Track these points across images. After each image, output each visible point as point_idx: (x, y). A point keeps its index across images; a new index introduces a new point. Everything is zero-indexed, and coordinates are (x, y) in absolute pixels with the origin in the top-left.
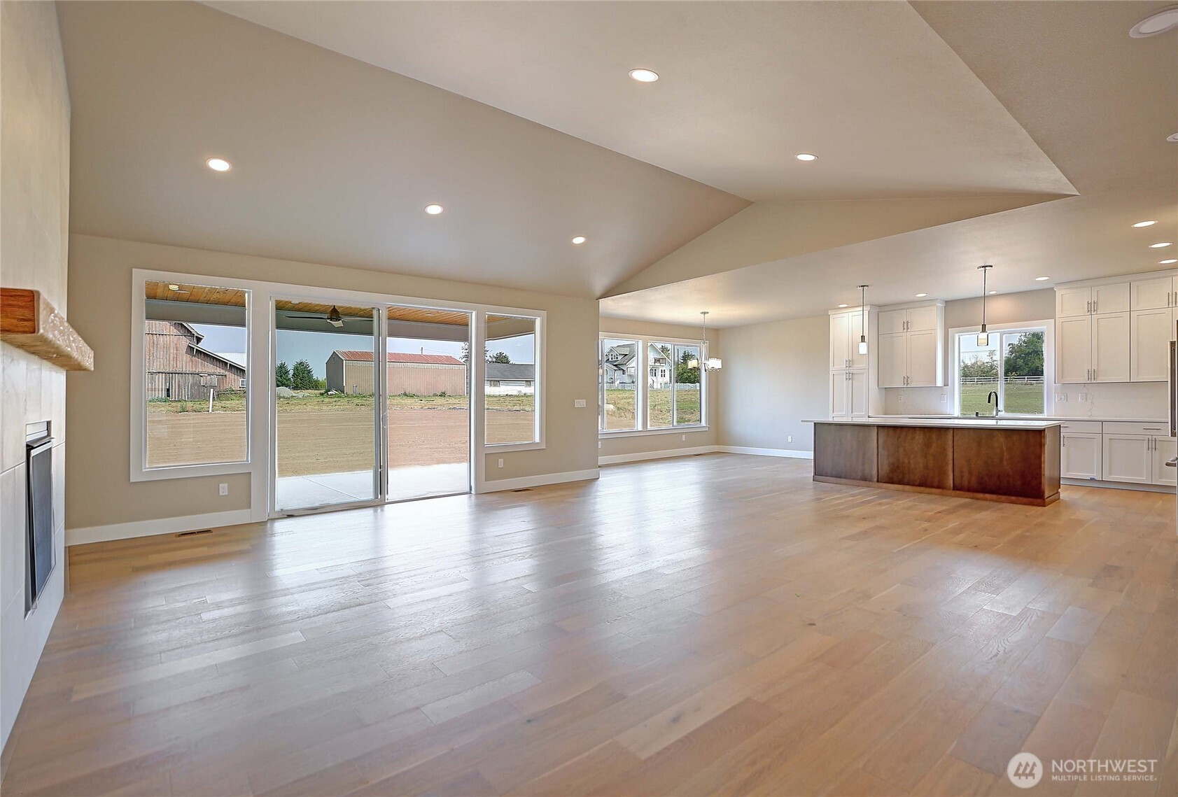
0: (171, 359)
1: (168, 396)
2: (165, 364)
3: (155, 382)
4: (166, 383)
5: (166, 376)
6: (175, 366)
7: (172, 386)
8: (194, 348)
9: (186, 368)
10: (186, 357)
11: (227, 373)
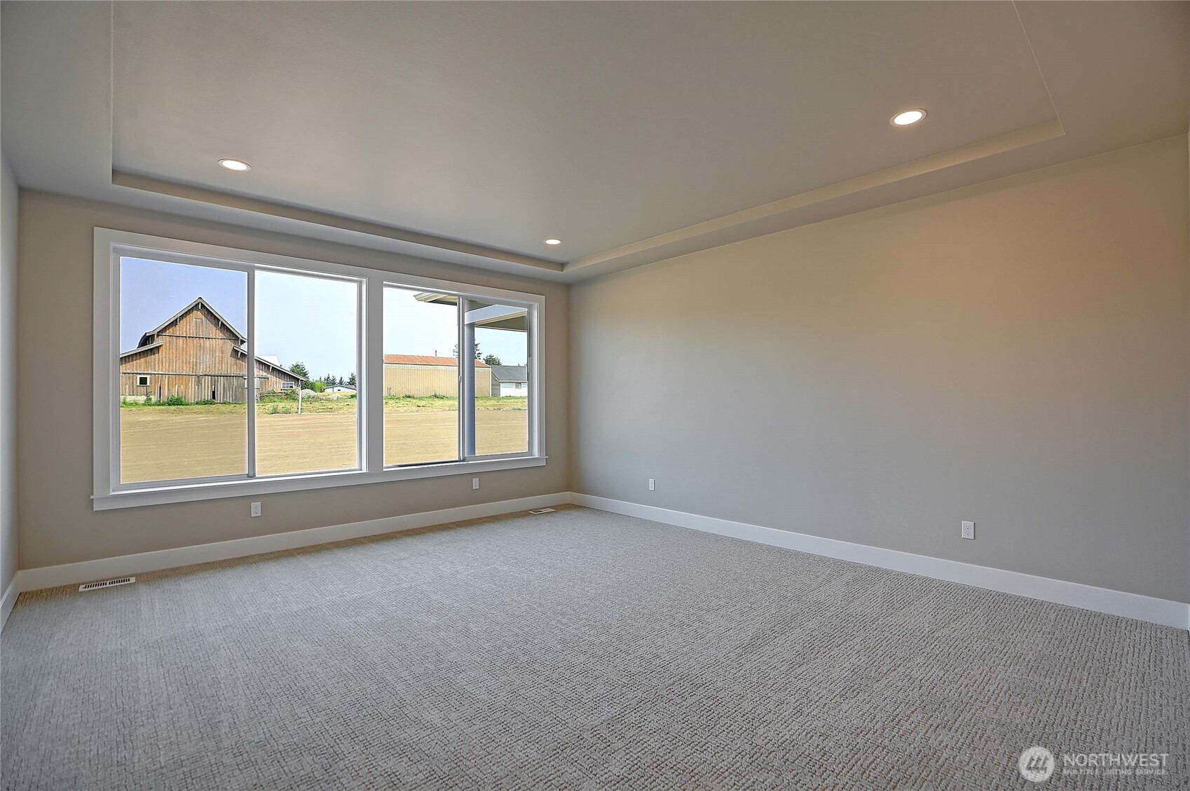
0: (217, 362)
1: (214, 397)
2: (211, 366)
3: (201, 385)
4: (211, 386)
5: (211, 379)
6: (220, 368)
7: (217, 389)
8: (238, 351)
9: (231, 371)
10: (231, 360)
11: (269, 376)
